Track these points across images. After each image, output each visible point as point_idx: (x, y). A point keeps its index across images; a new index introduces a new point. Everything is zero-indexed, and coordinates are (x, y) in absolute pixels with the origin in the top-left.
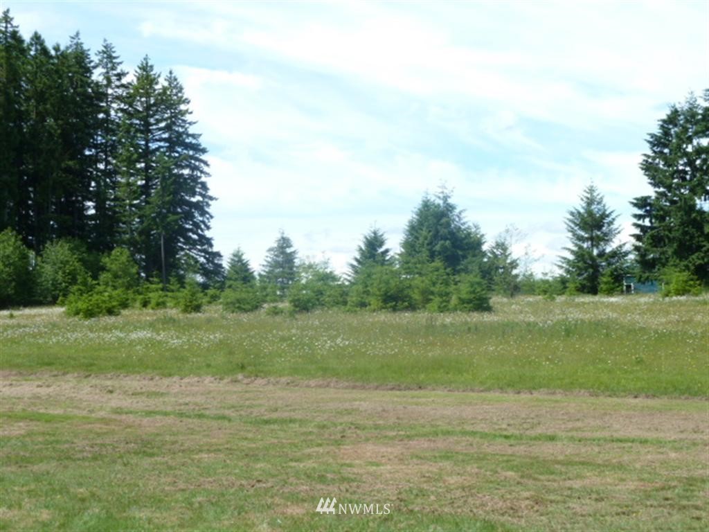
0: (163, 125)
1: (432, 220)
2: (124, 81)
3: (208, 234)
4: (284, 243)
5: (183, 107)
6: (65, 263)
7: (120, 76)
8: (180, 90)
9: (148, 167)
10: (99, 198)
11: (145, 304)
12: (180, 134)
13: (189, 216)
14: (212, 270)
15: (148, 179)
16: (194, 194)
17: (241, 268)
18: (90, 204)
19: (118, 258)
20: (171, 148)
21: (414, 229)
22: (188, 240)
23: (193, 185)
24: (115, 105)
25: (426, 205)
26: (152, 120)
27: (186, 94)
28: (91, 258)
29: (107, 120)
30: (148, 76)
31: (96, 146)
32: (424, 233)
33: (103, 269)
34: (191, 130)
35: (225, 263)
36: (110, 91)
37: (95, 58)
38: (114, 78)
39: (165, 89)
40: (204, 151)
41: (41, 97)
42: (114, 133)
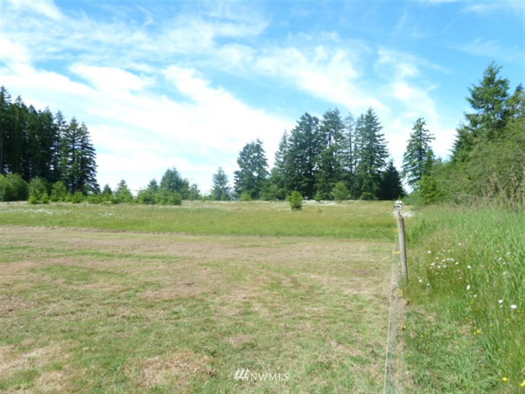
0: (80, 140)
1: (170, 176)
2: (66, 124)
3: (95, 178)
4: (123, 183)
5: (87, 135)
6: (39, 186)
7: (64, 123)
8: (86, 129)
9: (74, 154)
10: (55, 164)
11: (63, 200)
12: (86, 144)
13: (88, 172)
14: (96, 190)
15: (74, 159)
16: (90, 164)
17: (108, 190)
18: (52, 166)
19: (59, 185)
20: (83, 149)
21: (164, 179)
22: (88, 180)
23: (90, 161)
24: (62, 133)
25: (168, 171)
26: (76, 138)
27: (88, 130)
28: (49, 184)
29: (59, 137)
30: (74, 124)
31: (55, 146)
32: (167, 180)
33: (53, 188)
34: (90, 143)
35: (102, 188)
36: (60, 127)
37: (54, 116)
38: (61, 123)
39: (81, 128)
40: (94, 150)
41: (32, 127)
42: (61, 141)
